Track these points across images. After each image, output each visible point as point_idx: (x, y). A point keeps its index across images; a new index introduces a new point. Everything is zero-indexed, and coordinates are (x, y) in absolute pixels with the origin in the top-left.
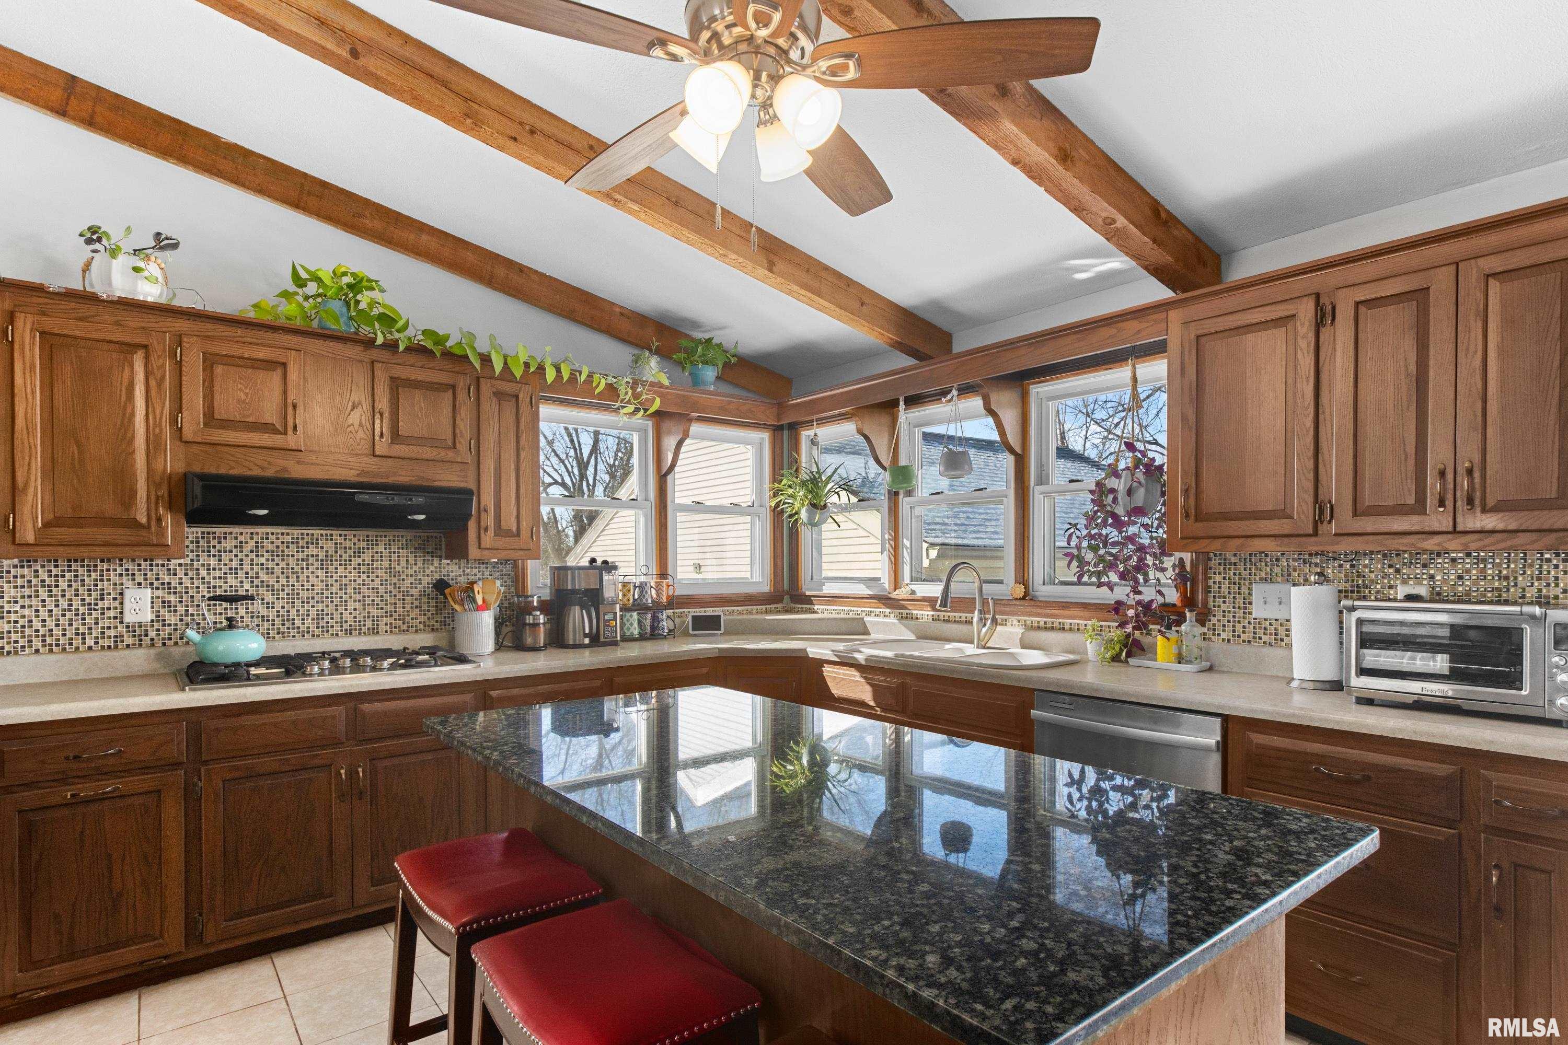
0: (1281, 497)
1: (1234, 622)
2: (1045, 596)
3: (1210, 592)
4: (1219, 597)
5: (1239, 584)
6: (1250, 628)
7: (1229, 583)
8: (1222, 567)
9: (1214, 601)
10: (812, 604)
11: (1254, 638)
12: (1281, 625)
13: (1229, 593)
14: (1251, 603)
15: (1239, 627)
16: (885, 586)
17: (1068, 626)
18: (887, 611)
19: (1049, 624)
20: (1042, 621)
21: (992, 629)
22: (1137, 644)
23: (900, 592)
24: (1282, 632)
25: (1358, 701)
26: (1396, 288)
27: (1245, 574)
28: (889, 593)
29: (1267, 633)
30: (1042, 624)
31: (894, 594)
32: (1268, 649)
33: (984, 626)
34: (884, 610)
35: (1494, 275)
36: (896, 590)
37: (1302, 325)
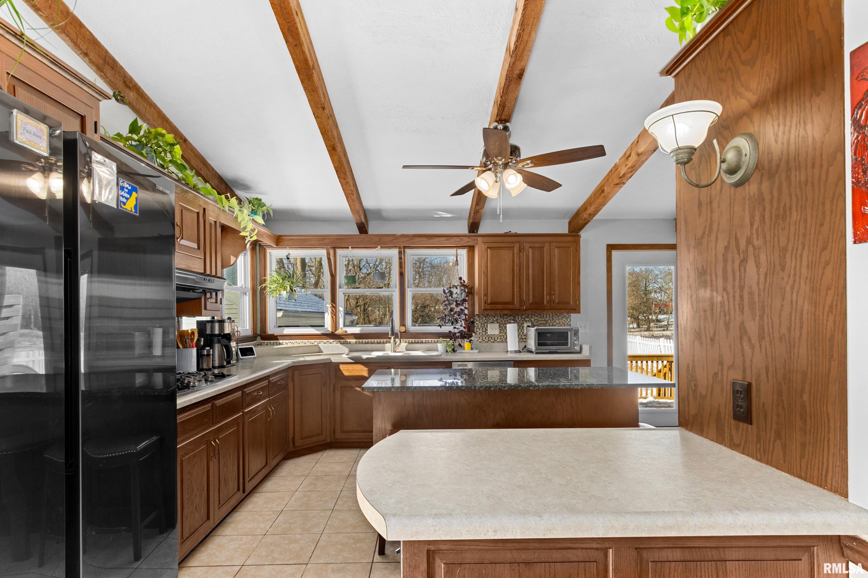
0: (511, 298)
1: (483, 336)
2: (412, 331)
3: (475, 327)
4: (478, 328)
5: (484, 324)
6: (487, 338)
7: (481, 324)
8: (478, 319)
9: (476, 330)
10: (278, 340)
11: (488, 341)
12: (495, 336)
13: (481, 327)
14: (487, 330)
15: (484, 338)
16: (328, 329)
17: (424, 341)
18: (331, 341)
19: (416, 341)
20: (413, 340)
21: (400, 344)
22: (460, 345)
23: (339, 332)
24: (496, 338)
25: (537, 353)
26: (538, 245)
27: (486, 321)
28: (332, 332)
29: (492, 339)
30: (413, 341)
31: (336, 332)
32: (493, 344)
33: (396, 343)
34: (329, 340)
35: (556, 247)
36: (336, 331)
37: (516, 250)
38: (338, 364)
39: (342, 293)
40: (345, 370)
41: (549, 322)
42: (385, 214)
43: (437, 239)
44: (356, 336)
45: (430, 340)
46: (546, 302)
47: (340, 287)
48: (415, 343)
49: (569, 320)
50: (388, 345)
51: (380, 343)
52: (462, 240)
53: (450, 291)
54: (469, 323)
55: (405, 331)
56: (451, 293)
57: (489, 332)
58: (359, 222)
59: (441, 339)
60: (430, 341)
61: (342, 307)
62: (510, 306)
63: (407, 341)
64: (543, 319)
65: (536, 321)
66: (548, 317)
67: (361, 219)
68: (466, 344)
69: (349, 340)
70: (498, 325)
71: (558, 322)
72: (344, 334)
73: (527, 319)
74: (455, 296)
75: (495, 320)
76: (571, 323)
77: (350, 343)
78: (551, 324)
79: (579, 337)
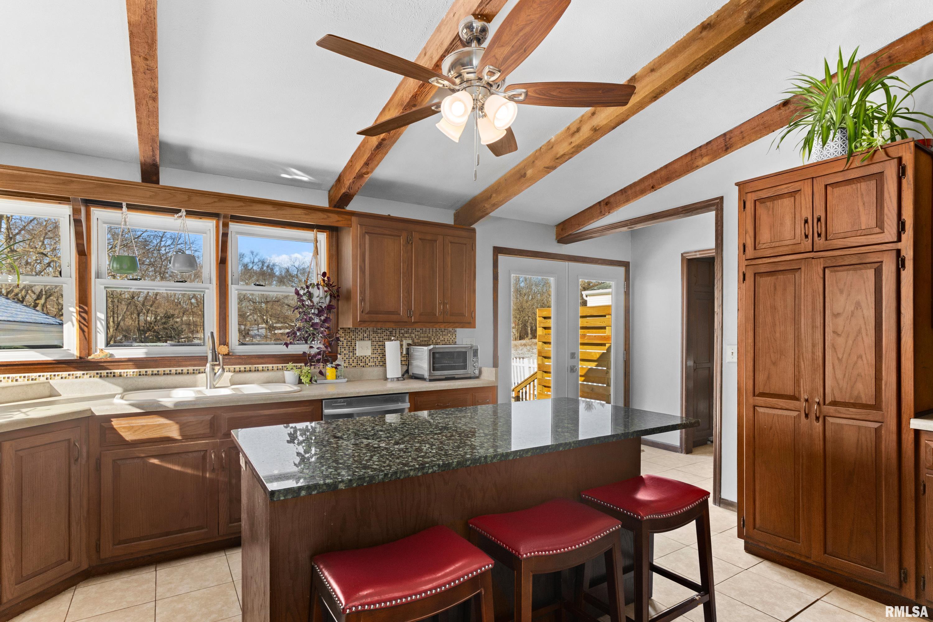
0: (396, 306)
1: (349, 358)
2: (239, 352)
3: (339, 346)
4: (343, 348)
5: (351, 341)
6: (355, 361)
7: (347, 341)
8: (344, 334)
9: (341, 350)
11: (357, 364)
12: (367, 358)
13: (347, 346)
14: (356, 350)
15: (351, 361)
16: (71, 352)
17: (260, 368)
18: (79, 373)
19: (248, 369)
20: (242, 367)
21: (221, 375)
22: (321, 373)
23: (96, 356)
24: (367, 360)
25: (431, 380)
26: (429, 237)
27: (353, 337)
28: (80, 358)
29: (362, 362)
30: (242, 369)
31: (89, 358)
32: (364, 369)
33: (215, 374)
34: (75, 373)
35: (451, 243)
36: (89, 354)
37: (403, 241)
38: (108, 418)
39: (103, 287)
40: (124, 428)
41: (433, 339)
42: (196, 158)
43: (289, 211)
44: (137, 363)
45: (270, 366)
46: (439, 313)
47: (98, 276)
48: (245, 371)
49: (454, 337)
50: (201, 377)
51: (181, 373)
52: (329, 217)
53: (308, 292)
54: (332, 341)
55: (229, 353)
56: (310, 296)
57: (359, 353)
58: (149, 161)
59: (290, 365)
60: (270, 368)
61: (101, 312)
62: (394, 317)
63: (232, 369)
64: (426, 335)
65: (417, 337)
66: (431, 332)
67: (154, 156)
68: (330, 371)
69: (117, 371)
70: (370, 342)
71: (442, 339)
72: (109, 359)
73: (406, 335)
74: (315, 300)
75: (365, 335)
76: (457, 340)
77: (120, 376)
78: (434, 341)
79: (478, 358)
